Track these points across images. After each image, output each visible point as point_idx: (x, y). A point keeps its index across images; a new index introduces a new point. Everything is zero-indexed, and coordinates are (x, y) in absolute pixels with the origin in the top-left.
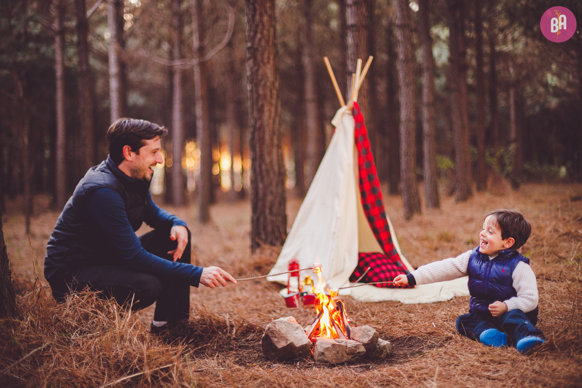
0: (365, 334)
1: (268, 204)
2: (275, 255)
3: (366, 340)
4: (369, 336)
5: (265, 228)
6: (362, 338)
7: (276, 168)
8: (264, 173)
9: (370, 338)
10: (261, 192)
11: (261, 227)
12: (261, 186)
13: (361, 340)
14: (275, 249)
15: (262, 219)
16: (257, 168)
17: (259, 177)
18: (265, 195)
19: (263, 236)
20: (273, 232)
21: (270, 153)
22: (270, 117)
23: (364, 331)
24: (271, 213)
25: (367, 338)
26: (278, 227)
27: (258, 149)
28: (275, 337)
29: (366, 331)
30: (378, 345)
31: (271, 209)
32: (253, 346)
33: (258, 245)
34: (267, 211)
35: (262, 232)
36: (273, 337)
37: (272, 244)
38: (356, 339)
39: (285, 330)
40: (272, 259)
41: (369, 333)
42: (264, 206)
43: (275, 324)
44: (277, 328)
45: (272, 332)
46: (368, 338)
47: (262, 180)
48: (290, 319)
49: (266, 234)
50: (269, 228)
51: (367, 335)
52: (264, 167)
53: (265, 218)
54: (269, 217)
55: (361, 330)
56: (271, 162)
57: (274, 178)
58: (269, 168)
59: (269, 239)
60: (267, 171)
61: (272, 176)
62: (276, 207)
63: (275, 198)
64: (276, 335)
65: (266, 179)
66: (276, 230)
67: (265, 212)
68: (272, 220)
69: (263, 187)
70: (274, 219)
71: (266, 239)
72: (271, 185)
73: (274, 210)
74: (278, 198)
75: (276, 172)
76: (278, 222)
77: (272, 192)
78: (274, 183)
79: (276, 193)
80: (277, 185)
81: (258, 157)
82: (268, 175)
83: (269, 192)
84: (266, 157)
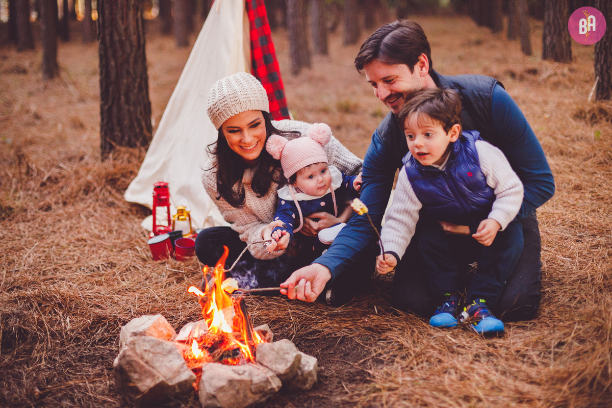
0: (280, 357)
1: (123, 88)
2: (135, 161)
3: (282, 368)
4: (287, 361)
5: (120, 122)
6: (275, 363)
7: (134, 38)
8: (118, 45)
9: (289, 364)
10: (113, 73)
11: (115, 121)
12: (113, 63)
13: (274, 367)
14: (136, 151)
15: (115, 109)
16: (108, 38)
17: (110, 53)
18: (118, 76)
19: (117, 133)
20: (131, 127)
21: (124, 18)
23: (278, 353)
24: (127, 101)
25: (283, 365)
26: (138, 121)
28: (135, 372)
29: (281, 353)
30: (300, 369)
31: (127, 95)
32: (102, 357)
33: (112, 148)
34: (123, 98)
35: (118, 128)
36: (131, 371)
37: (131, 145)
38: (265, 363)
40: (131, 167)
41: (286, 356)
42: (119, 91)
43: (134, 344)
44: (138, 351)
45: (130, 363)
46: (286, 365)
47: (114, 56)
48: (158, 320)
49: (121, 131)
50: (126, 122)
51: (284, 359)
52: (116, 38)
53: (120, 108)
54: (125, 107)
55: (273, 350)
56: (126, 30)
57: (132, 51)
58: (124, 38)
59: (126, 138)
60: (121, 41)
61: (128, 50)
62: (135, 91)
63: (134, 80)
64: (138, 369)
65: (120, 53)
66: (136, 124)
67: (120, 99)
68: (129, 111)
69: (116, 65)
70: (132, 109)
71: (123, 138)
72: (128, 61)
73: (132, 98)
74: (138, 80)
75: (135, 43)
76: (139, 112)
77: (128, 72)
78: (131, 60)
79: (135, 72)
80: (135, 61)
81: (108, 23)
82: (122, 47)
83: (124, 72)
84: (119, 22)
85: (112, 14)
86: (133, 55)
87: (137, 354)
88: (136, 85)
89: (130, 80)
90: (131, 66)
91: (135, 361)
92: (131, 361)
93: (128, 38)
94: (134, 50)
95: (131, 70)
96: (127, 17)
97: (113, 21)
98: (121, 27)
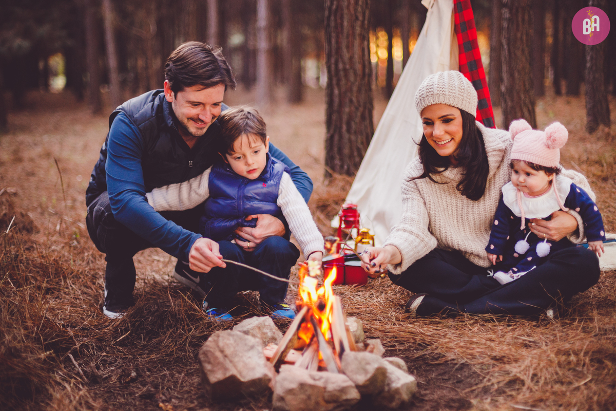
0: (362, 367)
1: (345, 117)
3: (361, 379)
5: (340, 150)
6: (356, 373)
7: (358, 67)
8: (342, 73)
9: (369, 376)
10: (336, 100)
11: (336, 149)
12: (336, 92)
13: (356, 377)
15: (336, 138)
16: (333, 67)
17: (334, 82)
18: (341, 105)
19: (337, 162)
20: (351, 156)
21: (349, 47)
23: (360, 363)
24: (349, 131)
25: (363, 376)
27: (333, 41)
28: (209, 363)
29: (364, 363)
30: (387, 385)
31: (348, 124)
34: (344, 127)
35: (338, 157)
37: (349, 173)
39: (232, 349)
42: (341, 119)
46: (365, 376)
47: (338, 85)
48: (264, 321)
49: (341, 160)
50: (346, 151)
51: (365, 370)
52: (341, 66)
53: (341, 137)
54: (346, 135)
56: (351, 58)
57: (356, 80)
58: (348, 67)
59: (346, 167)
60: (345, 70)
61: (352, 78)
62: (357, 120)
63: (357, 109)
64: (212, 360)
65: (343, 82)
66: (356, 154)
67: (341, 128)
68: (350, 140)
69: (340, 94)
70: (353, 138)
71: (342, 167)
72: (351, 90)
73: (353, 126)
74: (361, 109)
75: (359, 72)
76: (359, 141)
77: (351, 101)
78: (355, 89)
79: (358, 101)
80: (359, 90)
81: (333, 51)
82: (346, 76)
83: (347, 100)
84: (345, 50)
85: (338, 42)
86: (357, 83)
87: (218, 347)
88: (359, 114)
89: (353, 109)
90: (354, 95)
91: (211, 352)
92: (207, 351)
93: (352, 67)
94: (358, 79)
95: (354, 99)
96: (353, 46)
97: (338, 49)
98: (346, 55)
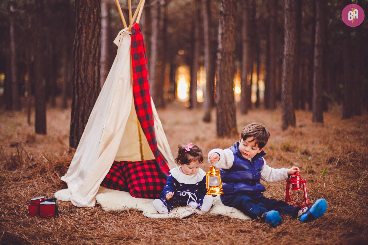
1: (81, 113)
7: (90, 82)
8: (80, 85)
10: (76, 102)
11: (75, 132)
12: (76, 97)
15: (75, 125)
16: (75, 81)
18: (79, 105)
21: (85, 70)
22: (87, 38)
24: (82, 121)
27: (76, 66)
31: (83, 117)
35: (76, 137)
47: (78, 92)
50: (81, 133)
52: (79, 81)
53: (78, 125)
56: (86, 77)
57: (88, 90)
58: (84, 82)
60: (82, 83)
61: (86, 89)
65: (80, 91)
67: (79, 119)
68: (83, 126)
69: (79, 98)
72: (85, 96)
73: (86, 118)
75: (91, 85)
77: (85, 103)
78: (87, 95)
81: (76, 72)
82: (82, 87)
83: (82, 102)
84: (82, 72)
85: (78, 67)
86: (89, 92)
89: (86, 108)
90: (87, 99)
93: (86, 82)
94: (90, 89)
95: (87, 102)
96: (87, 69)
97: (79, 71)
98: (83, 75)
